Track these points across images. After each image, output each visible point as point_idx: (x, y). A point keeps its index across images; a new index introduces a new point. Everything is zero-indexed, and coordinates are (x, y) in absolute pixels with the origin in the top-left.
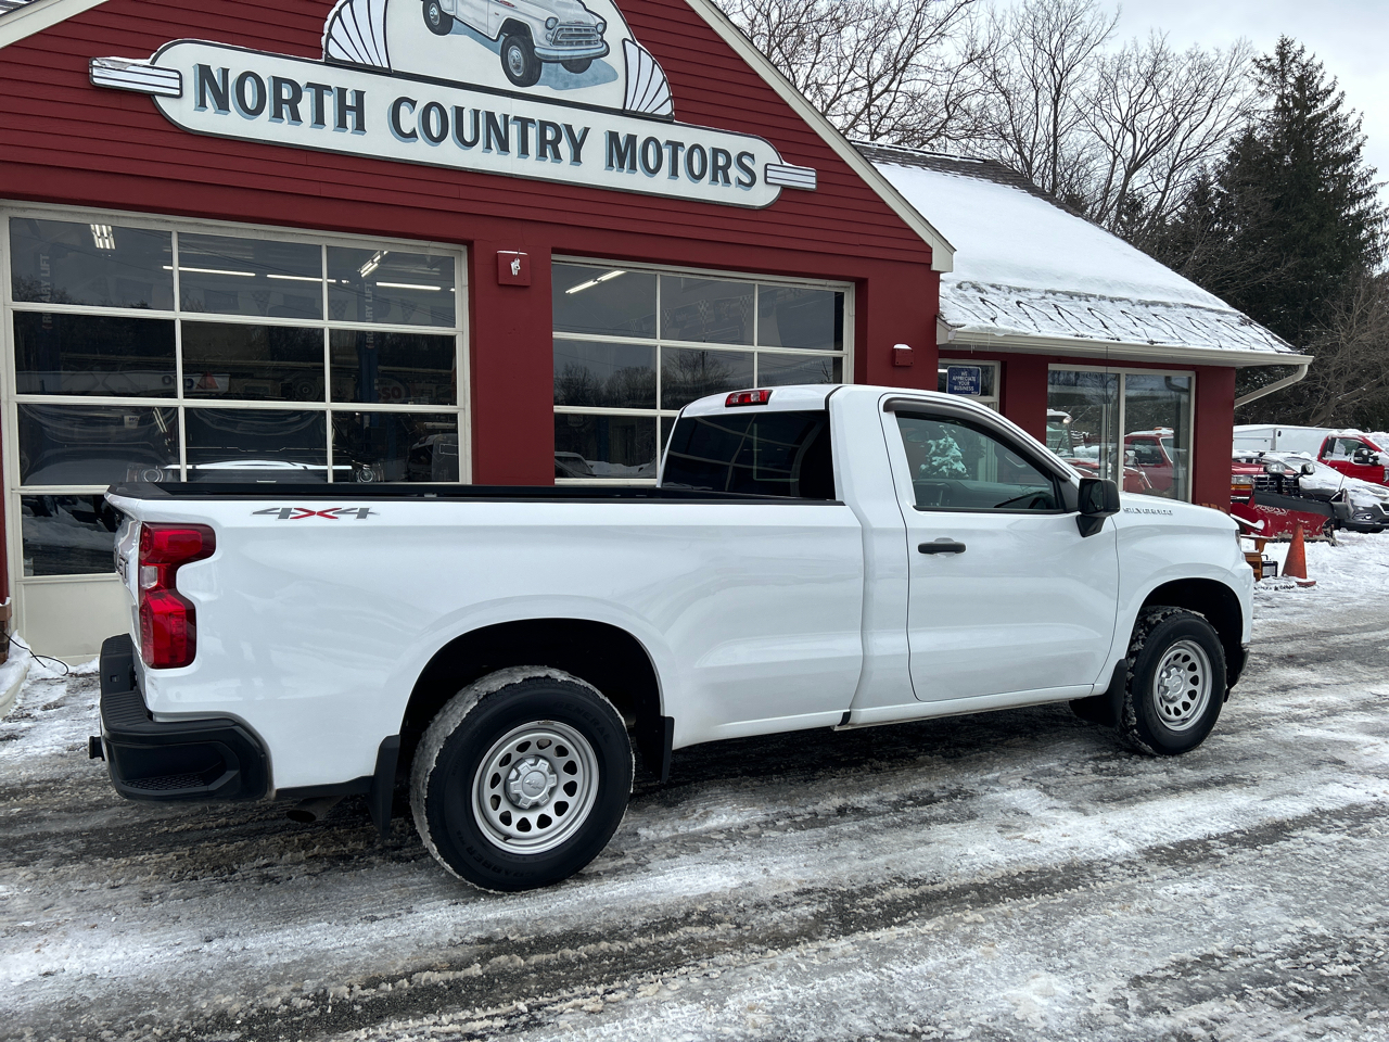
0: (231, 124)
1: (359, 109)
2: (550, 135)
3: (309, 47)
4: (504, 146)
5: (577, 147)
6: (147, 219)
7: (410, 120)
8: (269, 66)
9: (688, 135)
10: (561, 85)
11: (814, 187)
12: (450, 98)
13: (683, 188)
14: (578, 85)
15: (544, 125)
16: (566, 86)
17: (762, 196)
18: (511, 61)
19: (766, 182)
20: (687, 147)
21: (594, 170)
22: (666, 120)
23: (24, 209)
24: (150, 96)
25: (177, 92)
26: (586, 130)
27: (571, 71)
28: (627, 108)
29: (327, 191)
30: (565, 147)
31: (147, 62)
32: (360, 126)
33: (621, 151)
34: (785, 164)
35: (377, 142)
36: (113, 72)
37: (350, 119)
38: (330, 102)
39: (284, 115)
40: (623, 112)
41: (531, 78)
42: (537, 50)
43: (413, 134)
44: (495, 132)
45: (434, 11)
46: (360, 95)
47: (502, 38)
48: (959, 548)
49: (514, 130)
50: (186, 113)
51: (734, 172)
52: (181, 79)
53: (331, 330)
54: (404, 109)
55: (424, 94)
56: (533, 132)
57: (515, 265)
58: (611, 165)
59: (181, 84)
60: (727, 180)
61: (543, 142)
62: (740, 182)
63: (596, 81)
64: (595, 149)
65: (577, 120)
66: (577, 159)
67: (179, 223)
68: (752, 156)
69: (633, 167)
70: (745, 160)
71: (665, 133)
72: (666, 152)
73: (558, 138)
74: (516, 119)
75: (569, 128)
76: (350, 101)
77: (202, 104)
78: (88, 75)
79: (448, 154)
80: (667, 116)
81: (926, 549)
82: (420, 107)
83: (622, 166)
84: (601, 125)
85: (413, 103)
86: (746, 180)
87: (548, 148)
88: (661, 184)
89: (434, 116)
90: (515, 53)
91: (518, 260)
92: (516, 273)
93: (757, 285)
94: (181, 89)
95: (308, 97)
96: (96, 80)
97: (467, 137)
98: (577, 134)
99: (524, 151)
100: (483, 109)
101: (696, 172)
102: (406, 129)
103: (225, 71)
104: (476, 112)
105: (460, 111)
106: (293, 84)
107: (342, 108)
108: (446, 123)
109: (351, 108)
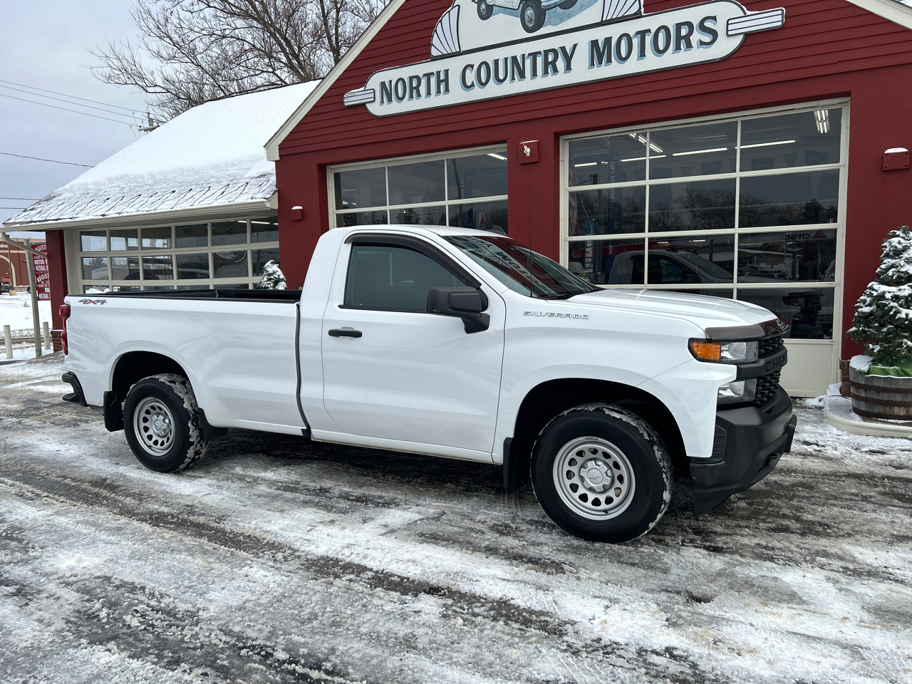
0: (395, 108)
1: (446, 81)
2: (550, 58)
3: (423, 54)
4: (522, 76)
5: (568, 59)
6: (376, 163)
7: (471, 77)
10: (558, 21)
11: (780, 24)
12: (489, 56)
14: (570, 16)
15: (546, 52)
16: (562, 20)
17: (725, 47)
18: (526, 18)
19: (728, 36)
20: (653, 31)
21: (582, 71)
22: (637, 16)
23: (338, 168)
24: (364, 105)
25: (373, 99)
26: (575, 45)
27: (565, 9)
28: (604, 19)
30: (560, 64)
31: (362, 89)
32: (447, 90)
33: (600, 52)
34: (749, 13)
35: (456, 95)
36: (352, 98)
37: (442, 87)
38: (433, 80)
39: (414, 96)
40: (602, 23)
41: (539, 24)
42: (543, 4)
43: (473, 85)
44: (517, 68)
45: (483, 6)
46: (446, 72)
47: (522, 5)
49: (528, 62)
50: (378, 109)
51: (696, 37)
52: (374, 92)
53: (449, 206)
54: (468, 72)
55: (476, 59)
56: (540, 60)
57: (527, 150)
58: (592, 64)
59: (374, 95)
60: (689, 46)
61: (546, 63)
62: (702, 43)
63: (582, 8)
64: (582, 57)
65: (566, 41)
66: (568, 68)
67: (387, 162)
68: (714, 18)
69: (609, 61)
70: (708, 24)
72: (636, 42)
73: (556, 58)
74: (530, 55)
75: (563, 49)
76: (442, 77)
77: (382, 102)
78: (343, 102)
79: (493, 90)
80: (635, 14)
81: (335, 333)
82: (476, 68)
83: (600, 63)
84: (584, 39)
85: (472, 66)
86: (707, 39)
87: (550, 67)
88: (634, 66)
89: (483, 70)
90: (530, 12)
91: (526, 147)
92: (528, 155)
93: (739, 120)
94: (374, 97)
95: (424, 82)
96: (346, 104)
97: (501, 76)
98: (568, 51)
99: (534, 74)
100: (509, 56)
101: (661, 47)
102: (469, 84)
103: (391, 81)
104: (506, 59)
105: (496, 62)
106: (418, 77)
107: (439, 82)
108: (489, 72)
109: (443, 81)
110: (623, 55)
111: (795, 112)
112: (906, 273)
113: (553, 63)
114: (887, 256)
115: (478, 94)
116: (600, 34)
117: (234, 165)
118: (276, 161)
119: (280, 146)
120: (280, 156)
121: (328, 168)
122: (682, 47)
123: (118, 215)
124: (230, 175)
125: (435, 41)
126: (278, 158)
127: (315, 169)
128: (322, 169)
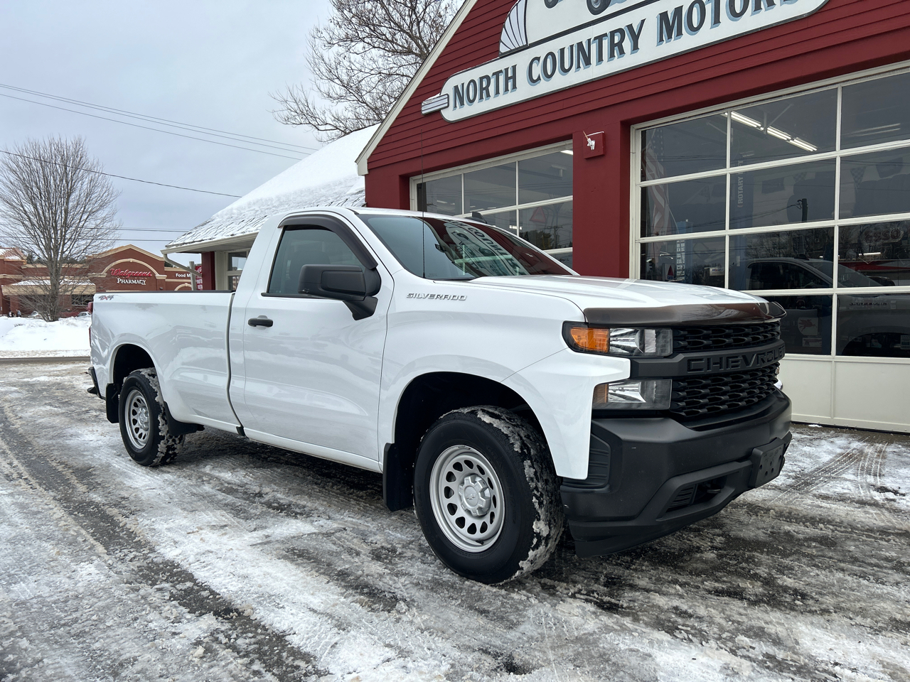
0: (467, 111)
1: (514, 77)
2: (617, 40)
3: (494, 54)
4: (588, 62)
5: (635, 38)
6: (453, 171)
7: (537, 71)
8: (477, 73)
12: (554, 46)
13: (728, 29)
15: (613, 33)
21: (651, 49)
23: (420, 179)
24: (438, 112)
25: (446, 105)
26: (643, 21)
29: (500, 131)
30: (627, 44)
31: (438, 95)
32: (514, 87)
33: (669, 25)
35: (524, 91)
36: (428, 106)
37: (510, 84)
38: (502, 78)
39: (484, 96)
41: (605, 4)
43: (539, 78)
44: (582, 53)
46: (514, 68)
48: (268, 324)
49: (594, 47)
50: (451, 115)
52: (448, 98)
54: (534, 65)
55: (541, 51)
56: (606, 43)
57: (592, 143)
58: (661, 40)
59: (448, 100)
61: (612, 45)
64: (650, 34)
65: (633, 18)
66: (635, 48)
67: (464, 169)
69: (680, 33)
72: (709, 7)
73: (622, 39)
74: (595, 38)
75: (630, 27)
76: (510, 74)
77: (455, 107)
78: (421, 111)
79: (559, 82)
81: (254, 323)
82: (542, 60)
83: (670, 37)
84: (652, 13)
85: (538, 59)
87: (616, 49)
88: (707, 35)
89: (549, 61)
91: (589, 140)
92: (593, 148)
93: (839, 86)
94: (448, 103)
95: (493, 81)
96: (423, 112)
97: (567, 67)
98: (636, 29)
99: (600, 59)
100: (575, 43)
101: (738, 10)
102: (535, 78)
103: (463, 84)
104: (572, 46)
105: (562, 51)
106: (488, 78)
107: (507, 79)
108: (556, 63)
109: (510, 78)
110: (695, 25)
113: (620, 45)
115: (545, 87)
116: (670, 5)
117: (341, 183)
118: (365, 175)
119: (368, 160)
120: (369, 170)
121: (411, 179)
122: (762, 6)
123: (242, 234)
124: (336, 193)
125: (504, 37)
126: (367, 172)
127: (397, 180)
128: (405, 180)
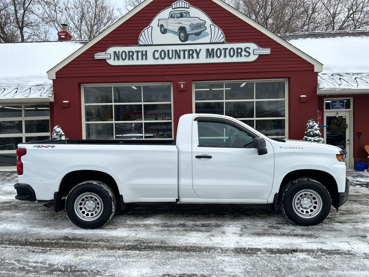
0: (121, 63)
1: (146, 55)
2: (191, 53)
3: (136, 43)
4: (179, 57)
5: (198, 54)
6: (107, 85)
7: (157, 55)
8: (127, 49)
9: (229, 46)
10: (193, 39)
11: (270, 53)
12: (166, 48)
13: (228, 60)
14: (198, 39)
15: (189, 50)
16: (195, 40)
17: (253, 58)
18: (181, 36)
19: (254, 54)
20: (229, 49)
21: (203, 59)
22: (223, 43)
23: (86, 85)
24: (105, 60)
25: (110, 58)
26: (200, 50)
27: (196, 36)
28: (211, 42)
29: (139, 74)
30: (195, 55)
31: (104, 53)
32: (146, 59)
33: (210, 53)
34: (260, 48)
35: (150, 61)
36: (99, 56)
37: (144, 57)
38: (140, 54)
39: (131, 59)
40: (210, 43)
41: (186, 39)
42: (187, 32)
43: (158, 58)
44: (177, 54)
45: (163, 29)
46: (146, 51)
47: (179, 31)
48: (210, 157)
49: (182, 53)
50: (112, 62)
51: (243, 53)
52: (110, 55)
53: (144, 105)
54: (156, 53)
55: (160, 48)
56: (186, 53)
57: (182, 85)
58: (207, 57)
59: (111, 56)
60: (241, 56)
61: (189, 54)
62: (245, 56)
63: (203, 37)
64: (203, 54)
66: (198, 57)
67: (113, 85)
68: (249, 48)
69: (213, 57)
70: (247, 50)
71: (222, 46)
72: (223, 52)
73: (193, 53)
74: (182, 50)
75: (196, 50)
76: (144, 53)
77: (115, 59)
78: (94, 57)
79: (167, 61)
80: (223, 42)
81: (197, 157)
82: (159, 52)
83: (210, 57)
84: (204, 48)
85: (158, 51)
86: (247, 54)
87: (191, 56)
88: (222, 60)
89: (163, 53)
90: (182, 34)
92: (182, 87)
93: (255, 82)
94: (111, 57)
95: (135, 54)
96: (95, 58)
97: (171, 56)
98: (198, 51)
99: (184, 58)
100: (174, 49)
101: (232, 55)
102: (156, 57)
103: (119, 52)
104: (173, 50)
105: (168, 51)
106: (132, 52)
107: (142, 55)
109: (144, 55)
110: (219, 56)
111: (272, 81)
112: (316, 133)
113: (192, 55)
114: (309, 128)
115: (160, 62)
116: (210, 47)
117: (17, 79)
118: (53, 80)
119: (56, 73)
120: (56, 77)
121: (82, 85)
124: (16, 83)
125: (141, 38)
126: (55, 78)
